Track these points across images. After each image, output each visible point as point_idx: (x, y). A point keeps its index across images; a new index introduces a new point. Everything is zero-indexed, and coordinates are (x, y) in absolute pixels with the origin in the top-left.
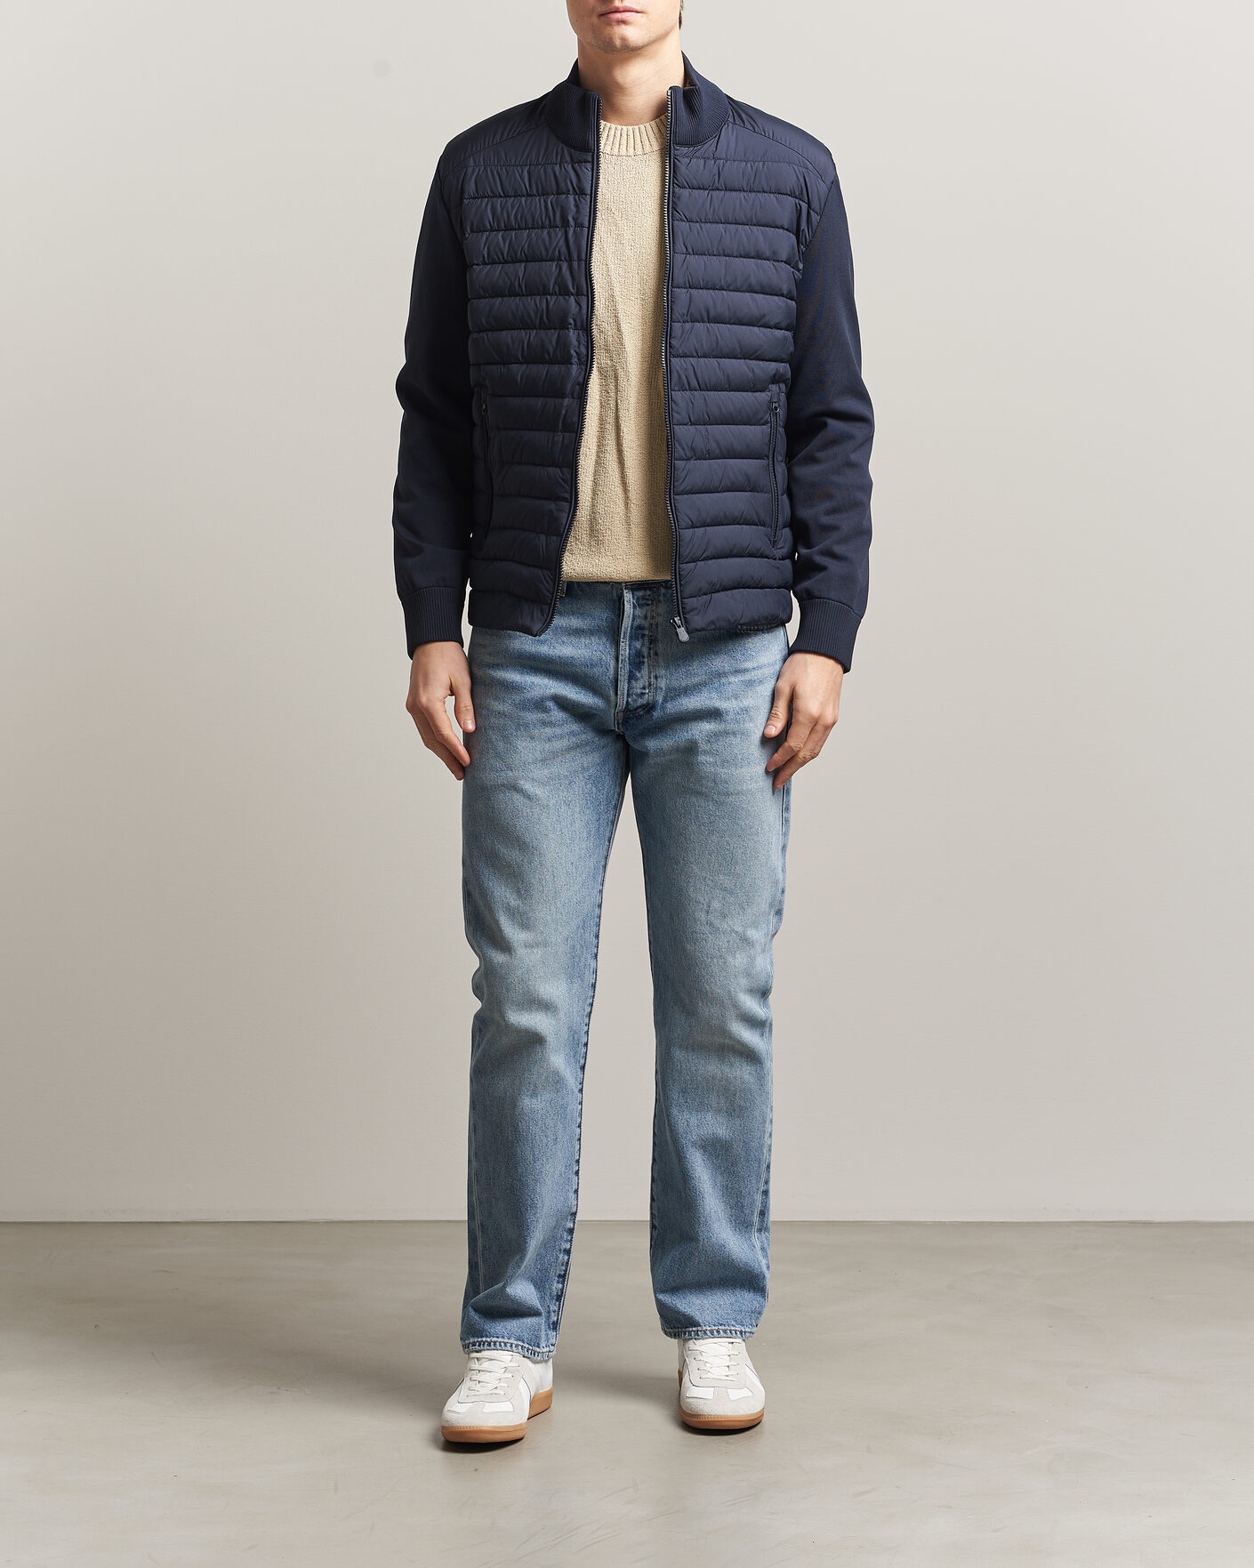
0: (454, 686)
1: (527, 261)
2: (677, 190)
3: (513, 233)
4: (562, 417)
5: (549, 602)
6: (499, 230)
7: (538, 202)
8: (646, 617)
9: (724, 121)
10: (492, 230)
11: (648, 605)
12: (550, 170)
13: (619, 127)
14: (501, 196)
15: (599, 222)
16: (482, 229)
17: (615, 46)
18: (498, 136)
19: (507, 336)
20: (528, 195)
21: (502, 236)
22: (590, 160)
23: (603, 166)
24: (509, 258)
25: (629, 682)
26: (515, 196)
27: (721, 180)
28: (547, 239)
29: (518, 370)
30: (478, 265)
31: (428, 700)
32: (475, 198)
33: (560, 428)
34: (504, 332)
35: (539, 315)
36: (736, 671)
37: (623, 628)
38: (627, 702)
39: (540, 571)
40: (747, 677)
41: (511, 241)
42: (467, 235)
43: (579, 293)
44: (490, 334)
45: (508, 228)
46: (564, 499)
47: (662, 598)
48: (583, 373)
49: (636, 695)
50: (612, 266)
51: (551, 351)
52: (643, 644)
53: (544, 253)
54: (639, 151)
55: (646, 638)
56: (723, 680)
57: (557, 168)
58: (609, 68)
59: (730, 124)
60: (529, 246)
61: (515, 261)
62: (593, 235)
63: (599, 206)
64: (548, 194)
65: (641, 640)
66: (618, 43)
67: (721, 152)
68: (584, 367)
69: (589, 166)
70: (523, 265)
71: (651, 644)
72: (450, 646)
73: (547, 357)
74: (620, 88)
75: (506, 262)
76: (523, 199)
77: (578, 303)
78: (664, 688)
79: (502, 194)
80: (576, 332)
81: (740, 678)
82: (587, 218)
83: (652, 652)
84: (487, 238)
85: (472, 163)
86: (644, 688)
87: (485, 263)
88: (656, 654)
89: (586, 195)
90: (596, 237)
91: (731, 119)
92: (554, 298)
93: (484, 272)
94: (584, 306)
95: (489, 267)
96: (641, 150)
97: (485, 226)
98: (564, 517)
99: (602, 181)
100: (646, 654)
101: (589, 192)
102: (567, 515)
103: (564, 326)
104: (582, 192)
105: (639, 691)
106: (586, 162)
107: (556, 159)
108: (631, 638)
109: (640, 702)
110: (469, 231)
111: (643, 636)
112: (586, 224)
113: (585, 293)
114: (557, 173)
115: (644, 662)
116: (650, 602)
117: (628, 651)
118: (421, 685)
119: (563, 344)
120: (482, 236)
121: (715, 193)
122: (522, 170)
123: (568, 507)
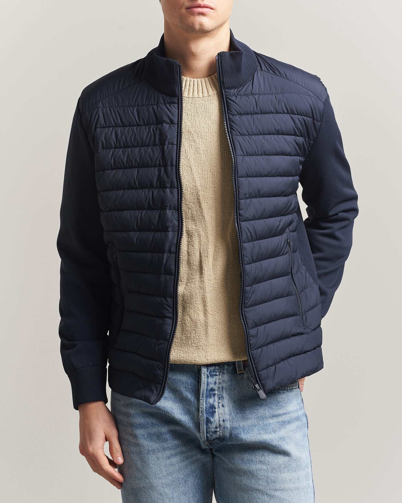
0: (107, 436)
1: (139, 167)
2: (231, 117)
3: (130, 149)
4: (163, 265)
5: (161, 382)
6: (120, 148)
7: (145, 130)
8: (215, 383)
9: (255, 70)
10: (116, 147)
11: (216, 375)
12: (151, 109)
13: (192, 80)
14: (120, 126)
15: (183, 140)
16: (110, 147)
17: (195, 29)
18: (116, 87)
19: (127, 214)
20: (138, 125)
21: (123, 151)
22: (177, 101)
23: (184, 105)
24: (127, 165)
25: (207, 424)
26: (130, 126)
27: (258, 108)
28: (151, 153)
29: (134, 236)
30: (108, 170)
31: (93, 449)
32: (104, 127)
33: (163, 272)
34: (125, 212)
35: (148, 200)
36: (273, 416)
37: (201, 391)
38: (207, 436)
39: (154, 362)
40: (280, 419)
41: (128, 154)
42: (100, 151)
43: (172, 187)
44: (116, 213)
45: (126, 146)
46: (169, 318)
47: (225, 371)
48: (176, 237)
49: (212, 432)
50: (194, 168)
51: (156, 223)
52: (214, 401)
53: (150, 162)
54: (206, 94)
55: (216, 396)
56: (265, 422)
57: (155, 107)
58: (187, 42)
59: (259, 71)
60: (140, 158)
61: (131, 167)
62: (180, 150)
63: (183, 130)
64: (150, 124)
65: (213, 398)
66: (197, 27)
67: (256, 90)
68: (176, 233)
69: (176, 105)
70: (136, 170)
71: (219, 400)
72: (100, 404)
73: (153, 227)
74: (193, 55)
75: (125, 168)
76: (135, 128)
77: (172, 193)
78: (229, 428)
79: (121, 125)
80: (171, 211)
81: (275, 420)
82: (176, 139)
83: (220, 405)
84: (113, 153)
85: (101, 105)
86: (216, 428)
87: (112, 169)
88: (223, 406)
89: (175, 124)
90: (182, 149)
91: (259, 68)
92: (157, 190)
93: (112, 174)
94: (176, 195)
95: (115, 171)
96: (206, 93)
97: (111, 145)
98: (169, 328)
99: (184, 114)
100: (216, 406)
101: (176, 122)
102: (170, 327)
103: (163, 207)
104: (172, 122)
105: (213, 430)
106: (174, 103)
107: (154, 101)
108: (207, 397)
109: (215, 436)
110: (101, 148)
111: (214, 395)
112: (175, 143)
113: (176, 186)
114: (156, 111)
115: (215, 412)
116: (218, 373)
117: (205, 405)
118: (87, 438)
119: (163, 219)
120: (110, 151)
121: (255, 116)
122: (133, 109)
123: (171, 322)
